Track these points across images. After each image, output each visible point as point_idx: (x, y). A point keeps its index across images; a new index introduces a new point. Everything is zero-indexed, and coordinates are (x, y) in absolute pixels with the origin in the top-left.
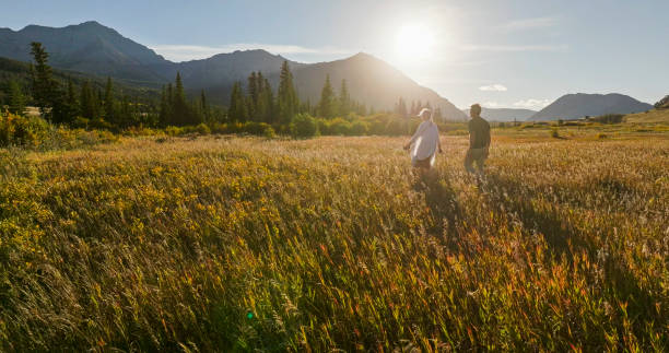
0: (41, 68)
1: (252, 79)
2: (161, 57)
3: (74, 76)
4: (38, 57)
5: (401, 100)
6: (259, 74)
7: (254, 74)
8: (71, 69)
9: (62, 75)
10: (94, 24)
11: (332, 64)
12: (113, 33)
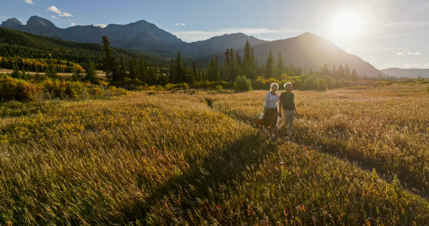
0: (107, 50)
1: (227, 53)
2: (180, 40)
3: (131, 52)
4: (105, 44)
5: (325, 65)
6: (232, 50)
7: (228, 50)
8: (131, 49)
9: (125, 52)
10: (143, 22)
11: (287, 40)
12: (153, 26)
